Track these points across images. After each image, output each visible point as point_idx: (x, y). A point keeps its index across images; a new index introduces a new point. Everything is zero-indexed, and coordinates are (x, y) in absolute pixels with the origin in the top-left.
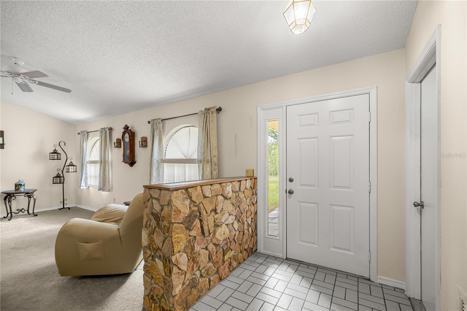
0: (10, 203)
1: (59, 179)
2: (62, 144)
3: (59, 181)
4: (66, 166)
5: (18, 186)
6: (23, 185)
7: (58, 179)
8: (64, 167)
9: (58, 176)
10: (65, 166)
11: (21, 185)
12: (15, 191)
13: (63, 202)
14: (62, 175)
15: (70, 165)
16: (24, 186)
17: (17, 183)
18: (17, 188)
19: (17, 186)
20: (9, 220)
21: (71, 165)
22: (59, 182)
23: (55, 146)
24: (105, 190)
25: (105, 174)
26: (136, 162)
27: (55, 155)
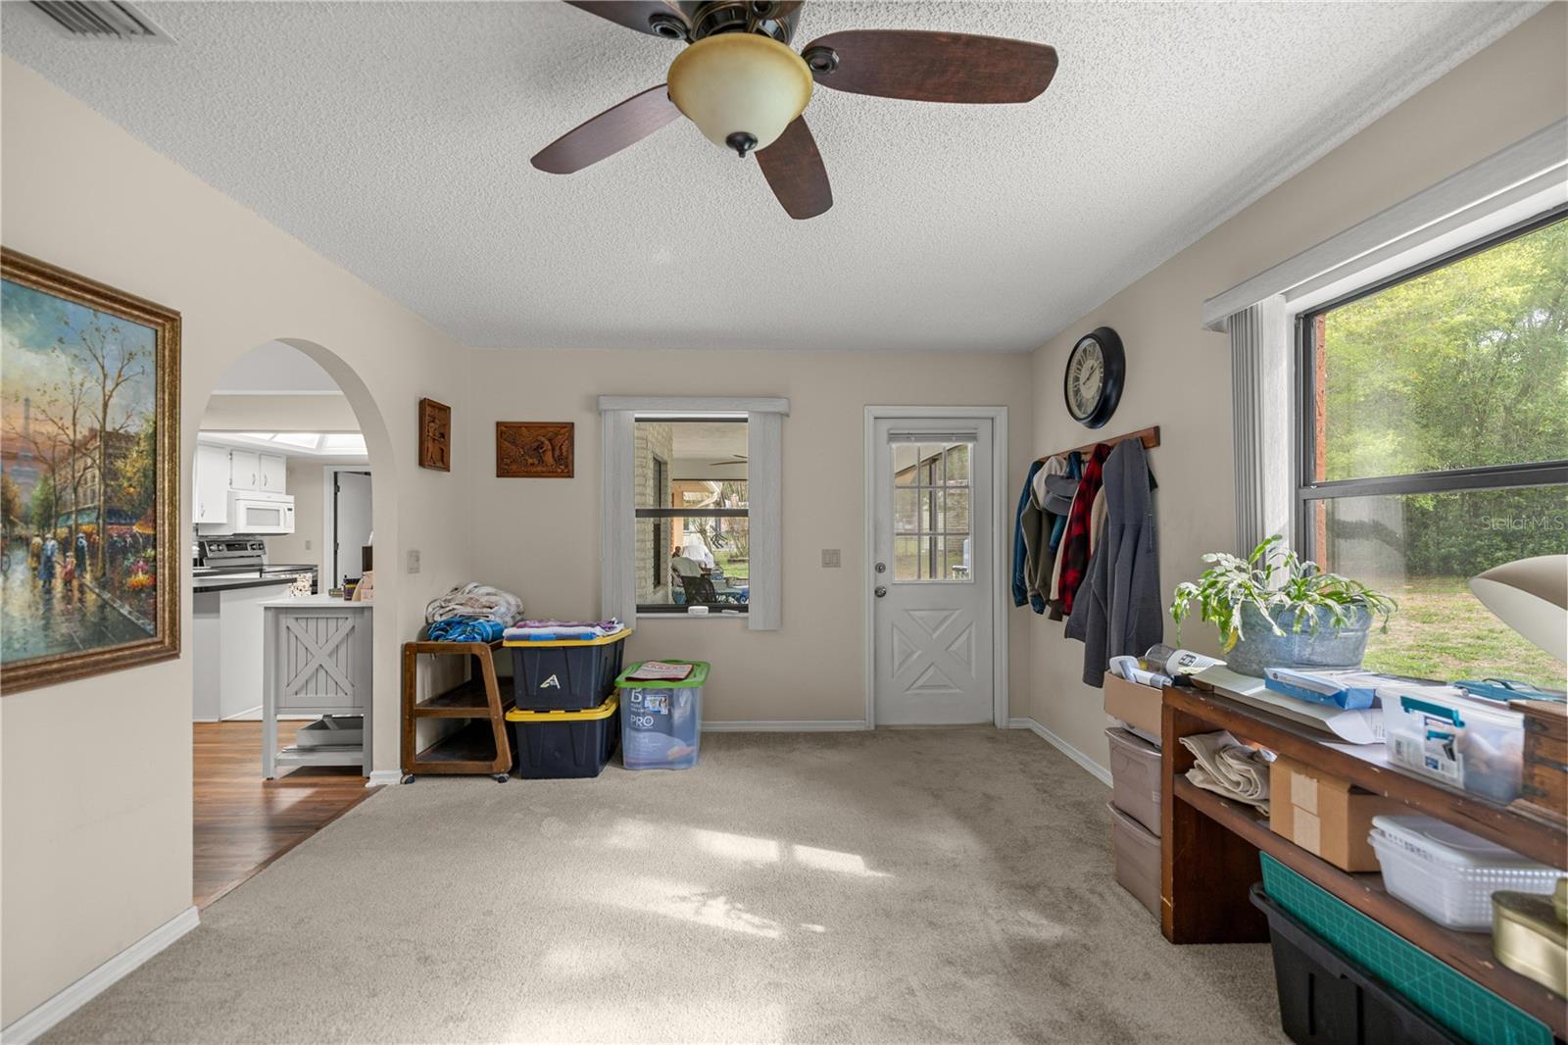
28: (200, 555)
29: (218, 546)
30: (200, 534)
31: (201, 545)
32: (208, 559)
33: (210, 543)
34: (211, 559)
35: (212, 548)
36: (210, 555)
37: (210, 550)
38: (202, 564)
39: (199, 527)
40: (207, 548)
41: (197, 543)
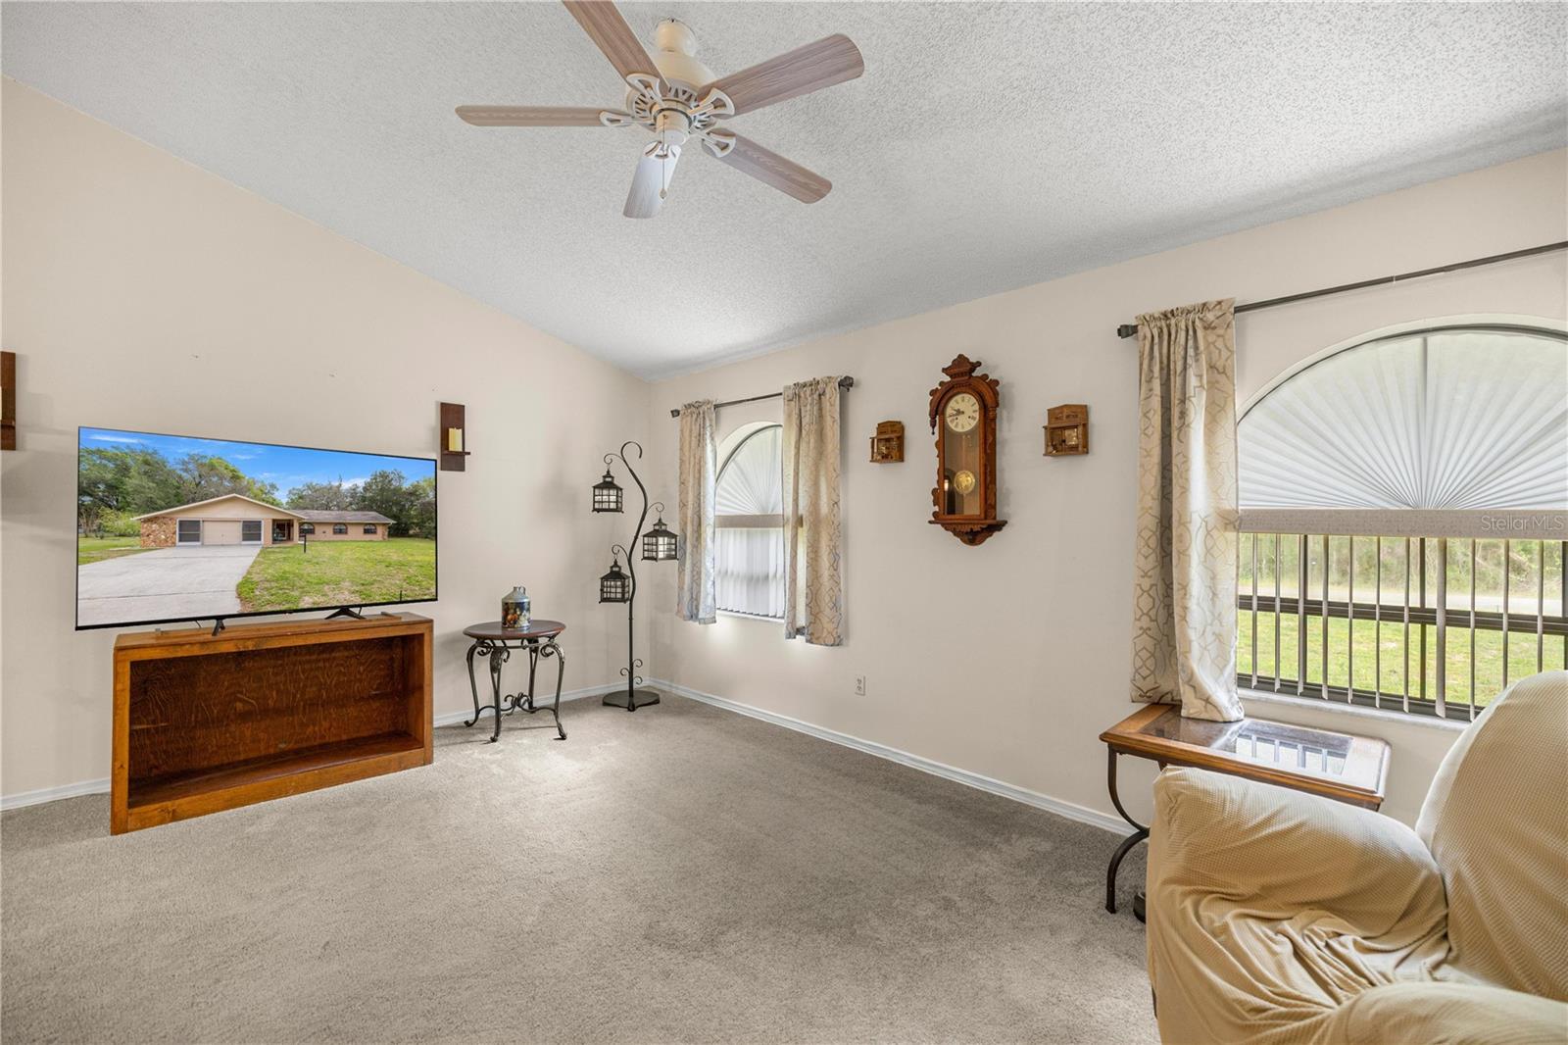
0: (496, 675)
1: (616, 584)
2: (631, 453)
3: (619, 590)
4: (644, 536)
5: (512, 609)
6: (526, 606)
7: (619, 583)
8: (636, 538)
9: (615, 575)
10: (640, 537)
11: (520, 606)
12: (503, 628)
13: (631, 673)
14: (626, 571)
15: (655, 534)
16: (528, 610)
17: (509, 596)
18: (509, 617)
19: (512, 611)
20: (493, 740)
21: (659, 531)
22: (619, 596)
23: (608, 461)
24: (818, 639)
25: (817, 572)
26: (1004, 523)
27: (612, 492)
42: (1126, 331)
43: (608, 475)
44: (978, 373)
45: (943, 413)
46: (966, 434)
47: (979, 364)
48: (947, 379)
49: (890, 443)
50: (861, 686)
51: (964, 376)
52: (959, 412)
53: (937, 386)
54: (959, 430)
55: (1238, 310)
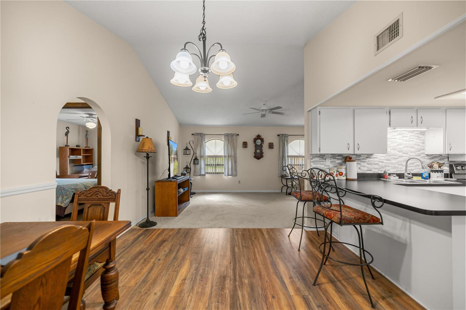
2: (191, 143)
8: (192, 160)
9: (187, 167)
15: (195, 159)
23: (187, 144)
26: (263, 157)
27: (187, 151)
28: (450, 171)
29: (462, 167)
30: (450, 160)
31: (451, 167)
32: (455, 174)
33: (457, 165)
34: (457, 174)
35: (458, 168)
36: (456, 172)
37: (456, 169)
38: (451, 177)
39: (450, 156)
40: (455, 168)
41: (448, 165)
42: (278, 135)
43: (187, 147)
44: (261, 137)
45: (256, 142)
46: (259, 145)
47: (261, 136)
48: (256, 137)
49: (245, 145)
50: (239, 182)
51: (259, 137)
52: (258, 142)
53: (255, 138)
54: (258, 144)
55: (289, 135)
